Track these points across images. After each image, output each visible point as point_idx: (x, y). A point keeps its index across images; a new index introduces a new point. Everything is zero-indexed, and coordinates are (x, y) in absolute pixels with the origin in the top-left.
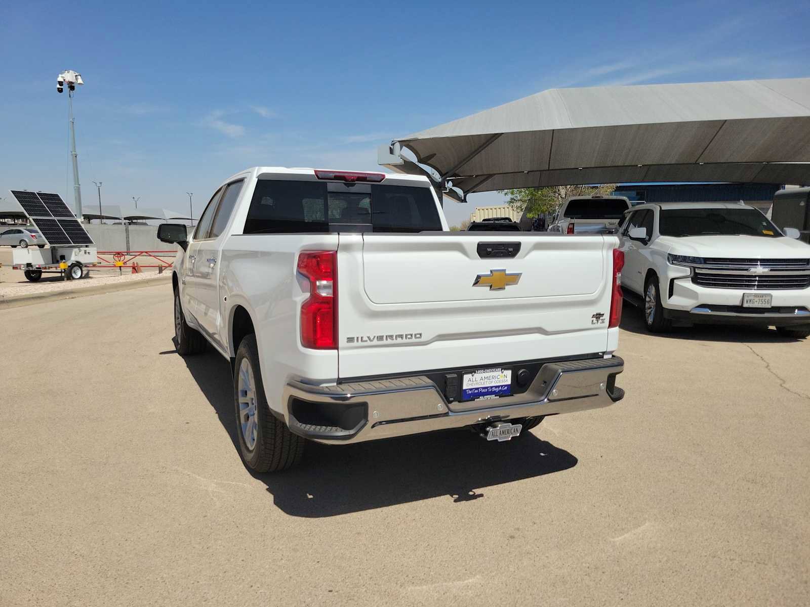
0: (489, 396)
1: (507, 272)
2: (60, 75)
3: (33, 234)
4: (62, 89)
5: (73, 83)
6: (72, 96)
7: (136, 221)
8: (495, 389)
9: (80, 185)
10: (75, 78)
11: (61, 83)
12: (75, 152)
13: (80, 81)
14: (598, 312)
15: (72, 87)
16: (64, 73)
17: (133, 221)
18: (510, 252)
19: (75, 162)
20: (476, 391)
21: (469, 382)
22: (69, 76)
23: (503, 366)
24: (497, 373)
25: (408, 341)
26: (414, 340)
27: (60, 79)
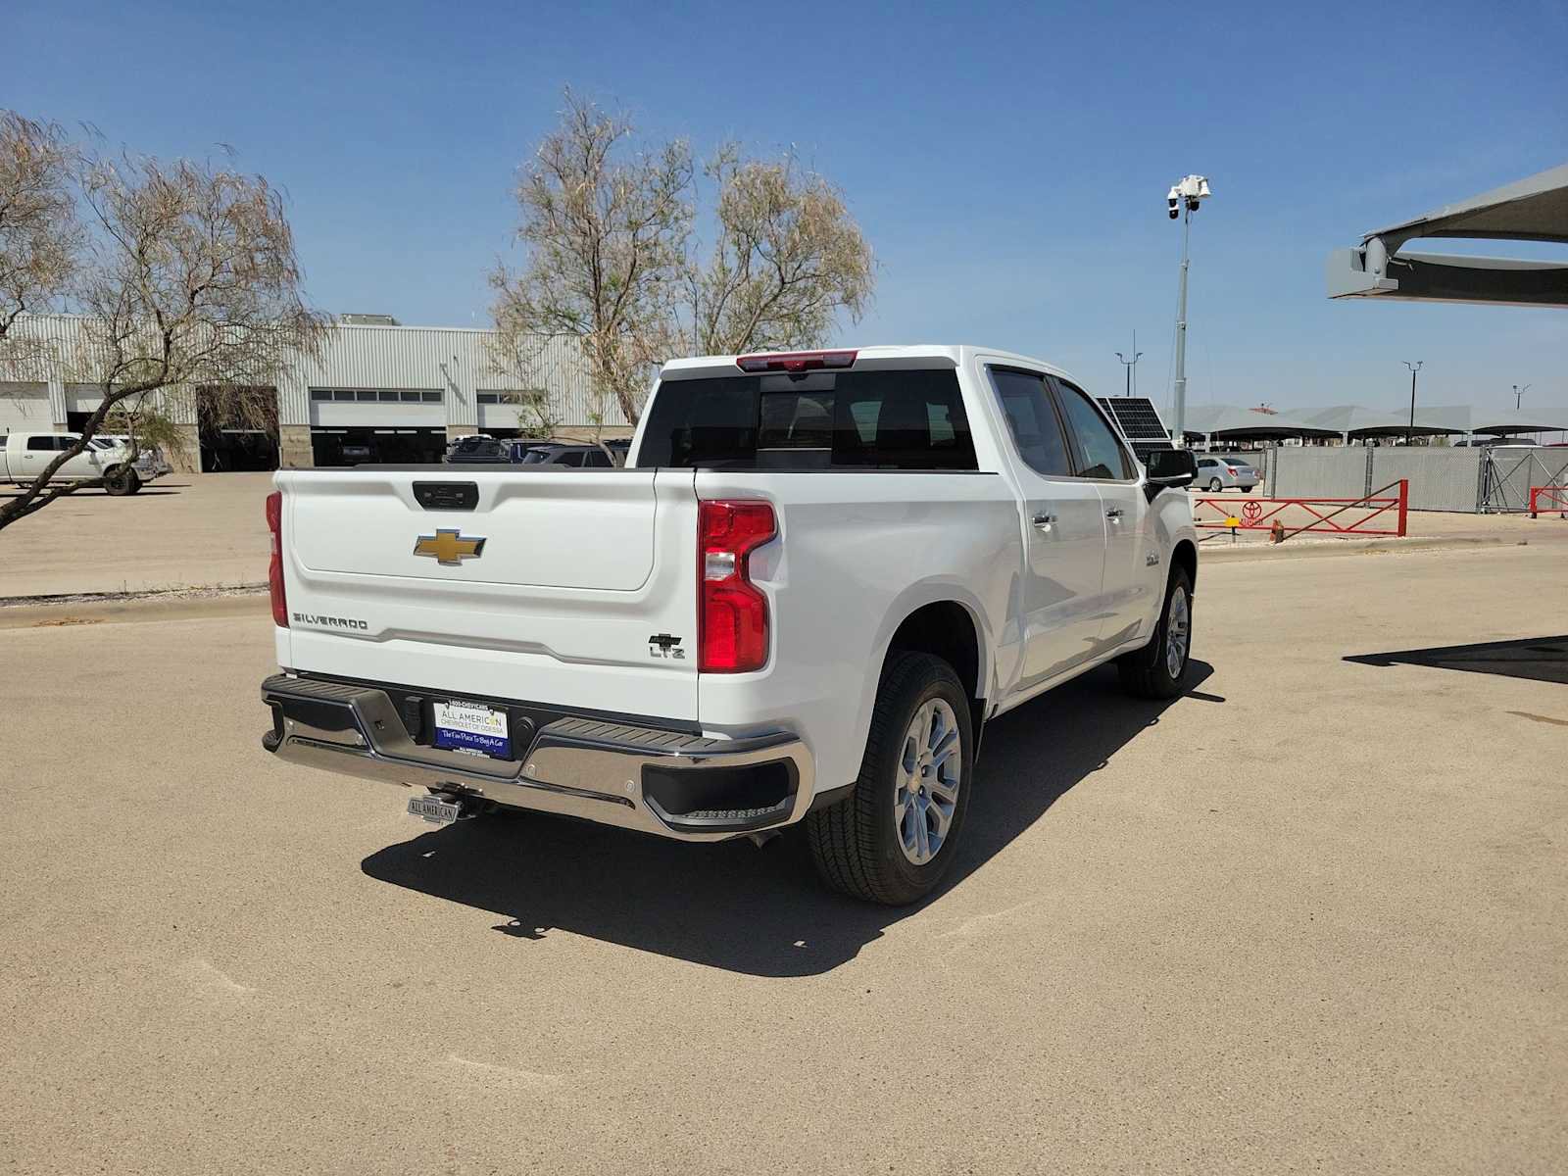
0: (475, 750)
1: (462, 535)
2: (1173, 188)
3: (1233, 467)
4: (1176, 211)
5: (1194, 197)
6: (1189, 221)
7: (1512, 436)
8: (485, 741)
9: (1185, 379)
10: (1197, 187)
11: (1173, 202)
12: (1184, 320)
13: (1205, 190)
14: (665, 632)
15: (1193, 204)
16: (1180, 183)
17: (1507, 436)
18: (460, 499)
19: (1181, 339)
20: (457, 736)
21: (445, 717)
22: (1188, 187)
23: (493, 703)
24: (482, 712)
25: (353, 630)
26: (359, 630)
27: (1173, 195)
